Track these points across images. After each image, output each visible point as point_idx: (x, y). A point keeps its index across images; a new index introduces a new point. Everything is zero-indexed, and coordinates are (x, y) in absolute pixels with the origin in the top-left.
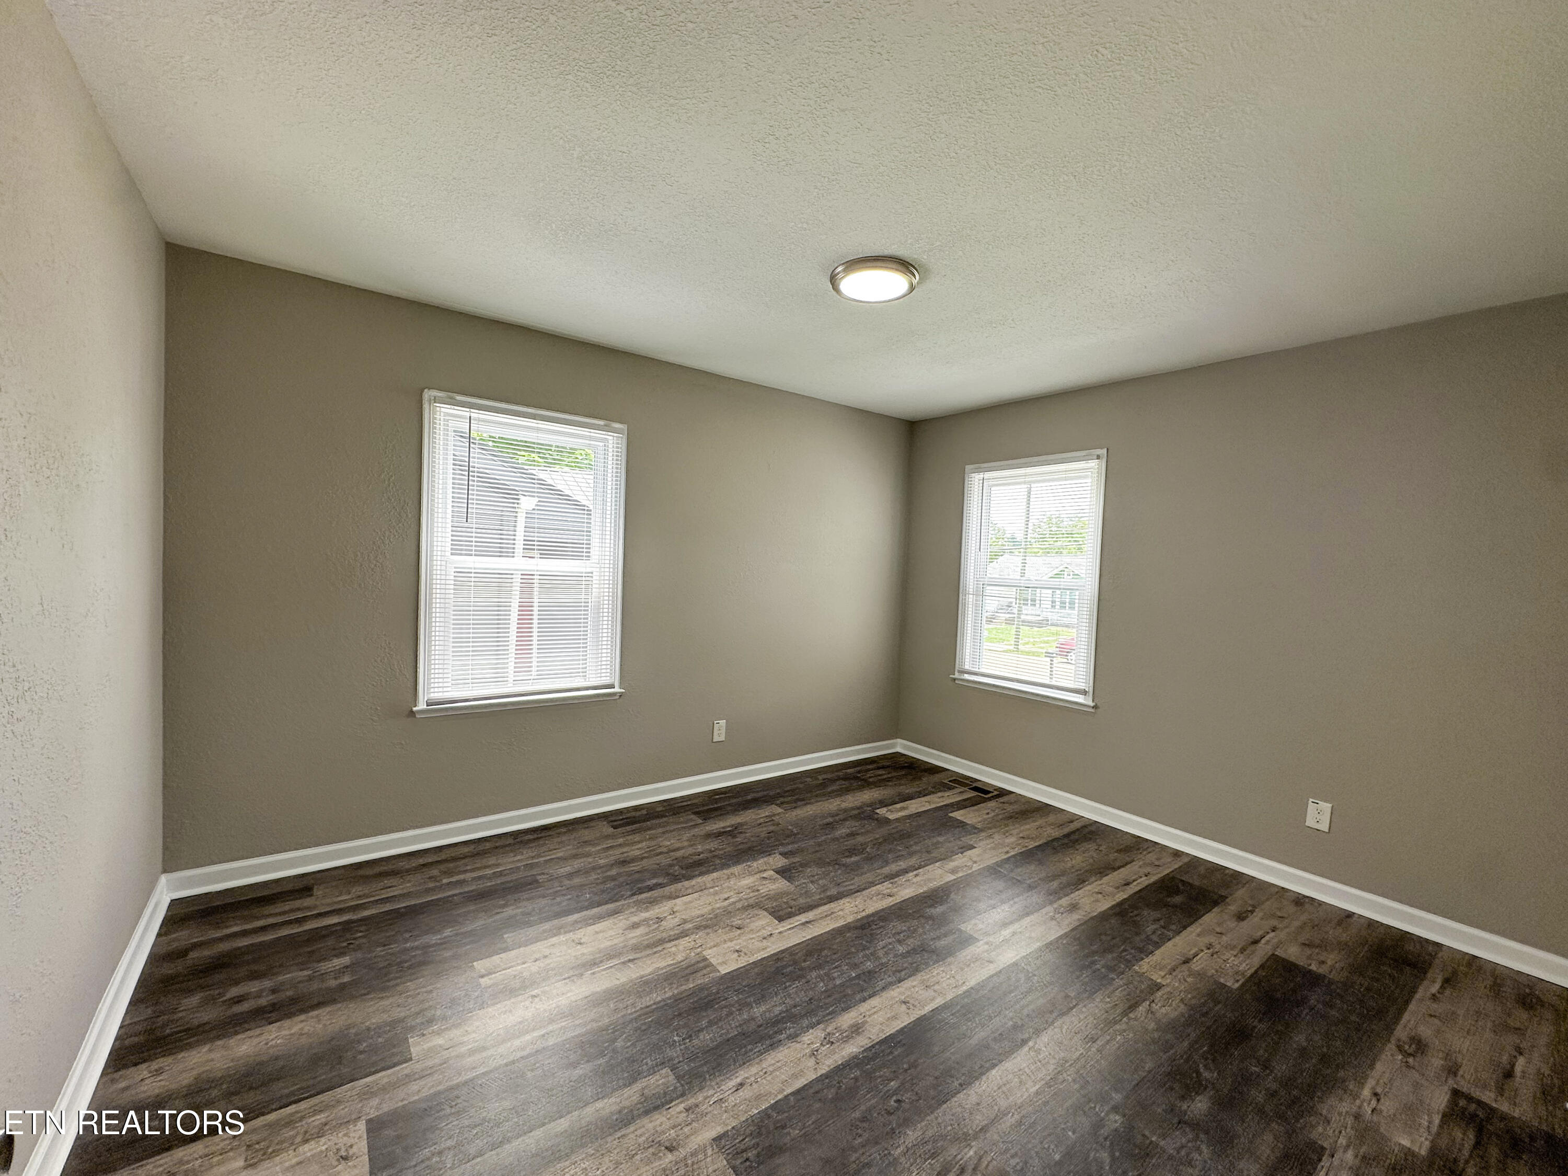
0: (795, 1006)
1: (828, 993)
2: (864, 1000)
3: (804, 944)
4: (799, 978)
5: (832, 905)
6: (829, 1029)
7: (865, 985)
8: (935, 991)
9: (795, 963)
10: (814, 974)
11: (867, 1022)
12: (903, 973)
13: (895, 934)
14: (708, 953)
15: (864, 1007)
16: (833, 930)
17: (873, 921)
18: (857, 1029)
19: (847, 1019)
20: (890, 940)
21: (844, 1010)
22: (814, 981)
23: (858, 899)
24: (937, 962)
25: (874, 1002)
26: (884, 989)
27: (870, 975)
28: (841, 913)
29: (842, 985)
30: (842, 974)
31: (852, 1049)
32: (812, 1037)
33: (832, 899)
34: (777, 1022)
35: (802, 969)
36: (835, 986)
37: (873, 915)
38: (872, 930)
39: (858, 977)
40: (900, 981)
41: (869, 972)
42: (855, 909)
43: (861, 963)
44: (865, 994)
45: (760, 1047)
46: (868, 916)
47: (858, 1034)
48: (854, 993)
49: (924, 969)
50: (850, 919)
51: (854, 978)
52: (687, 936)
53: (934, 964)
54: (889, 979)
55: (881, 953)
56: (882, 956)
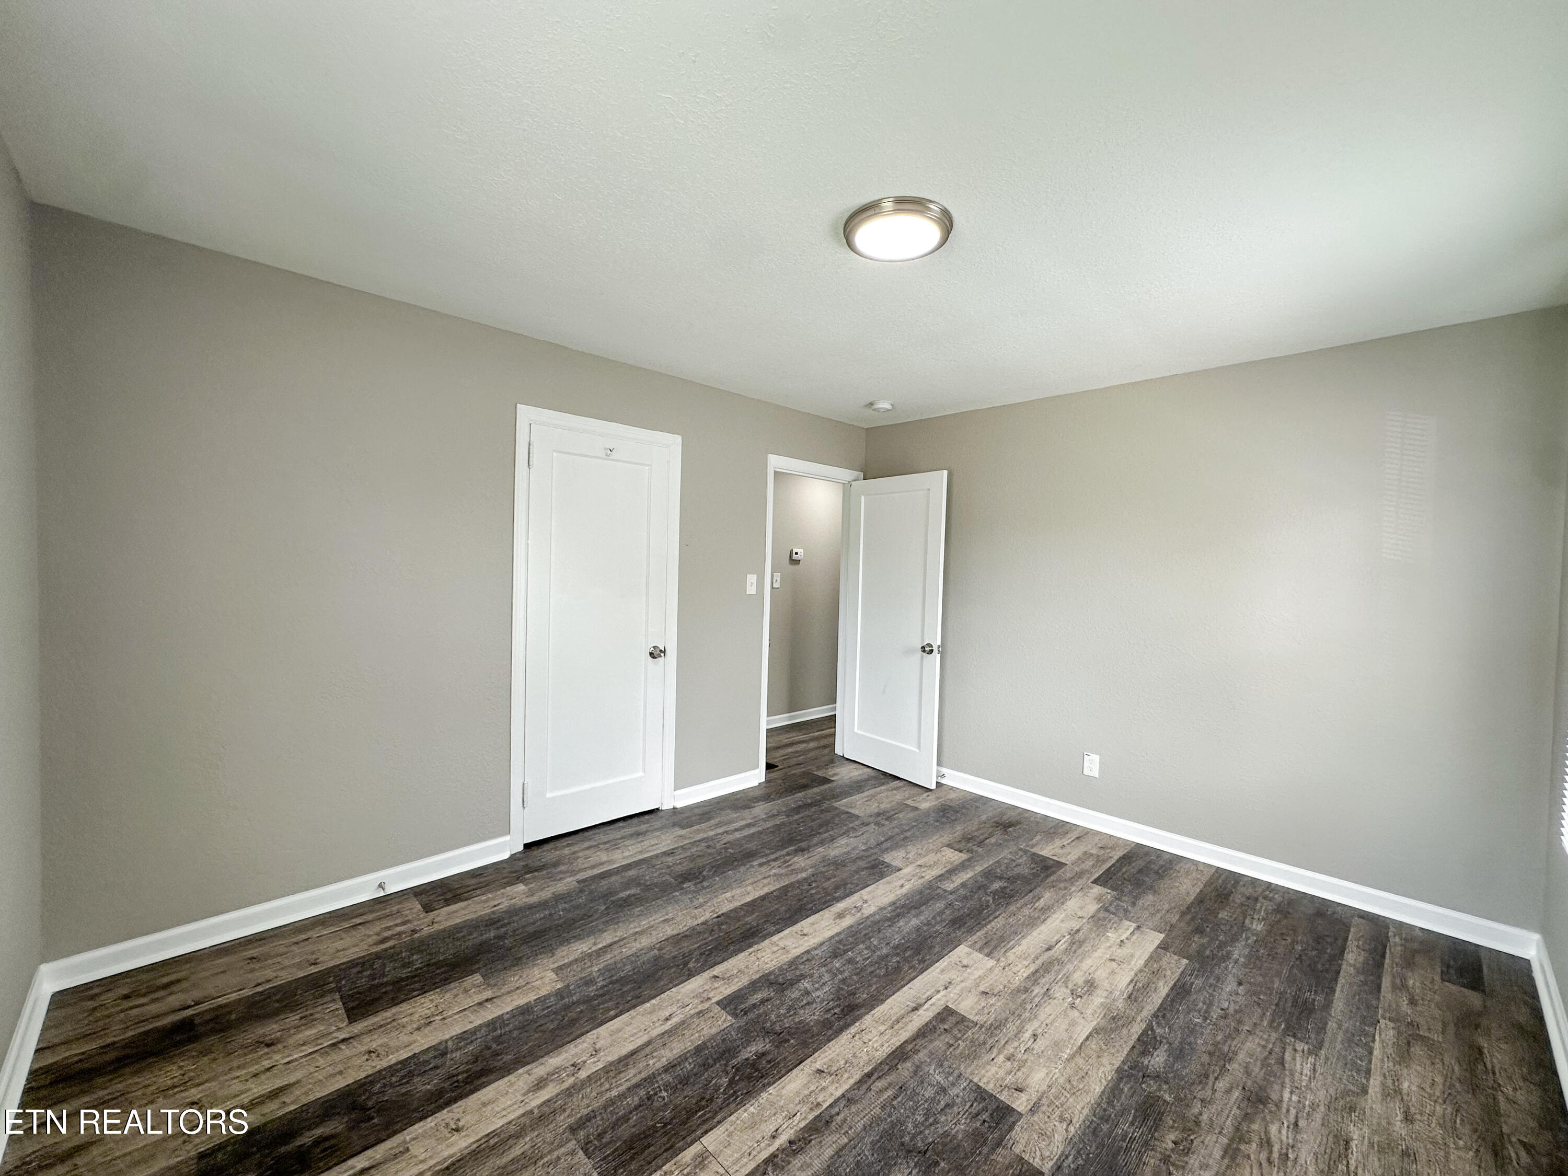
0: (889, 926)
1: (867, 937)
2: (838, 934)
3: (907, 978)
4: (896, 947)
5: (897, 1041)
6: (859, 914)
7: (838, 945)
8: (777, 945)
9: (906, 960)
10: (885, 951)
11: (834, 920)
12: (805, 959)
13: (812, 1003)
14: (991, 963)
15: (836, 930)
16: (883, 1001)
17: (839, 1019)
18: (840, 916)
19: (848, 921)
20: (818, 993)
21: (851, 926)
22: (883, 945)
23: (866, 1058)
24: (770, 973)
25: (829, 934)
26: (822, 944)
27: (835, 955)
28: (882, 1028)
29: (857, 944)
30: (860, 953)
31: (840, 906)
32: (869, 910)
33: (900, 1055)
34: (898, 915)
35: (898, 955)
36: (863, 942)
37: (841, 1030)
38: (838, 1006)
39: (846, 951)
40: (808, 952)
41: (836, 957)
42: (866, 1038)
43: (845, 965)
44: (837, 938)
45: (902, 902)
46: (847, 1026)
47: (838, 913)
48: (846, 938)
49: (784, 964)
50: (868, 1020)
51: (848, 950)
52: (1027, 978)
53: (774, 971)
54: (816, 952)
55: (827, 977)
56: (825, 974)
